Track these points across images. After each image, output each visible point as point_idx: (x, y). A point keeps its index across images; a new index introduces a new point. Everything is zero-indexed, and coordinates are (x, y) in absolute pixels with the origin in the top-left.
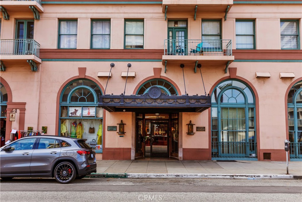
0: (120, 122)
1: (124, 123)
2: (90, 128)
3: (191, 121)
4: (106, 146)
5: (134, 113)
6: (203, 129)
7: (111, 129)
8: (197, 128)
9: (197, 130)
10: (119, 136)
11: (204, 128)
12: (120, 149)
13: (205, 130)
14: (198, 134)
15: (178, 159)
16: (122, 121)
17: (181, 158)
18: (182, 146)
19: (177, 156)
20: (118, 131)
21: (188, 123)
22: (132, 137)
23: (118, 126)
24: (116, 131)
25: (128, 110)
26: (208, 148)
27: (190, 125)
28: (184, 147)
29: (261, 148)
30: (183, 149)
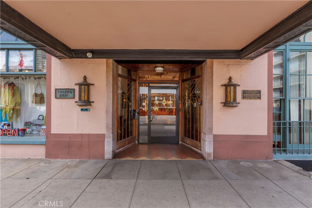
0: (81, 80)
1: (89, 81)
3: (230, 79)
4: (54, 131)
5: (111, 61)
6: (257, 95)
7: (63, 94)
8: (244, 92)
9: (244, 98)
10: (79, 108)
11: (259, 92)
12: (82, 135)
13: (260, 98)
14: (244, 104)
15: (201, 157)
16: (85, 78)
17: (209, 154)
18: (211, 129)
19: (199, 148)
20: (77, 99)
21: (226, 82)
22: (107, 112)
23: (77, 88)
24: (74, 98)
25: (97, 54)
26: (266, 133)
27: (229, 86)
28: (216, 131)
30: (215, 136)
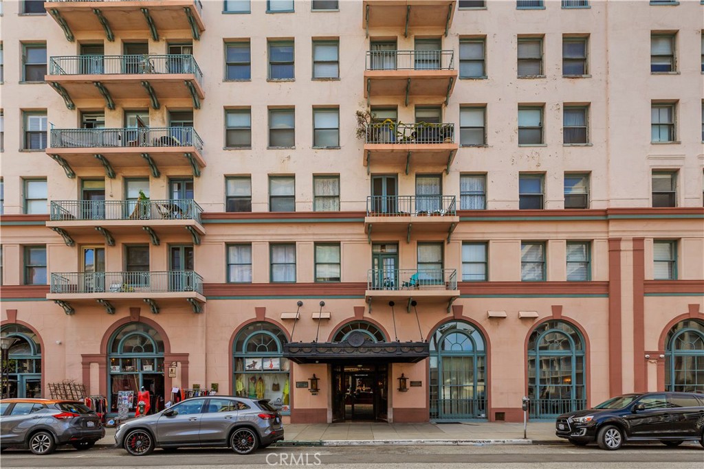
0: (312, 377)
1: (317, 377)
2: (274, 385)
3: (403, 374)
4: (295, 407)
5: (330, 365)
6: (419, 384)
7: (301, 385)
8: (411, 382)
9: (411, 386)
10: (311, 393)
11: (421, 382)
12: (313, 409)
13: (421, 386)
14: (412, 390)
15: (387, 422)
16: (314, 375)
17: (390, 420)
18: (391, 405)
19: (386, 418)
20: (310, 388)
21: (400, 376)
22: (328, 396)
23: (309, 382)
24: (307, 387)
25: (322, 361)
26: (425, 407)
27: (403, 379)
28: (394, 406)
29: (492, 407)
30: (394, 409)
